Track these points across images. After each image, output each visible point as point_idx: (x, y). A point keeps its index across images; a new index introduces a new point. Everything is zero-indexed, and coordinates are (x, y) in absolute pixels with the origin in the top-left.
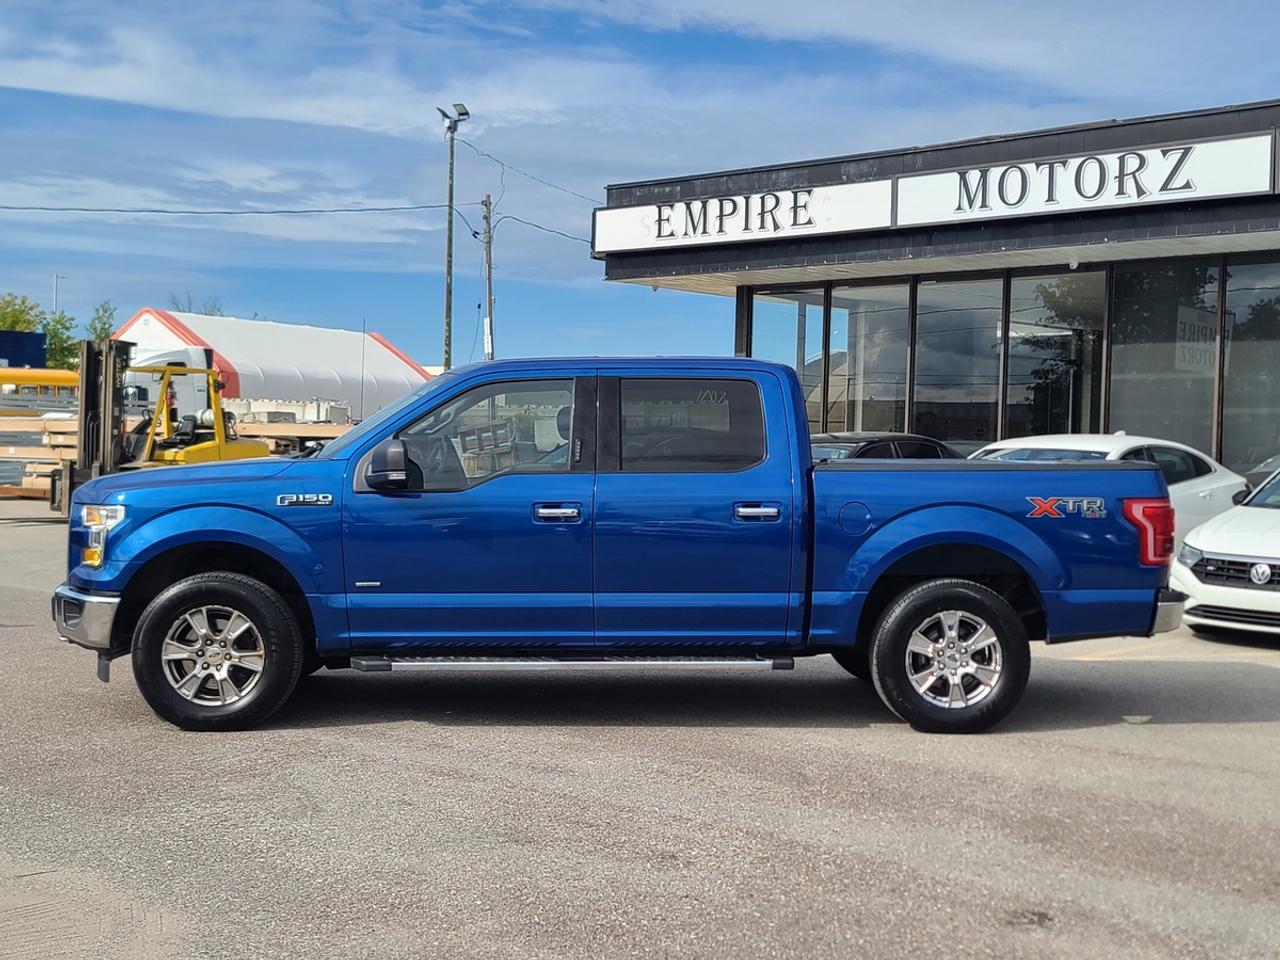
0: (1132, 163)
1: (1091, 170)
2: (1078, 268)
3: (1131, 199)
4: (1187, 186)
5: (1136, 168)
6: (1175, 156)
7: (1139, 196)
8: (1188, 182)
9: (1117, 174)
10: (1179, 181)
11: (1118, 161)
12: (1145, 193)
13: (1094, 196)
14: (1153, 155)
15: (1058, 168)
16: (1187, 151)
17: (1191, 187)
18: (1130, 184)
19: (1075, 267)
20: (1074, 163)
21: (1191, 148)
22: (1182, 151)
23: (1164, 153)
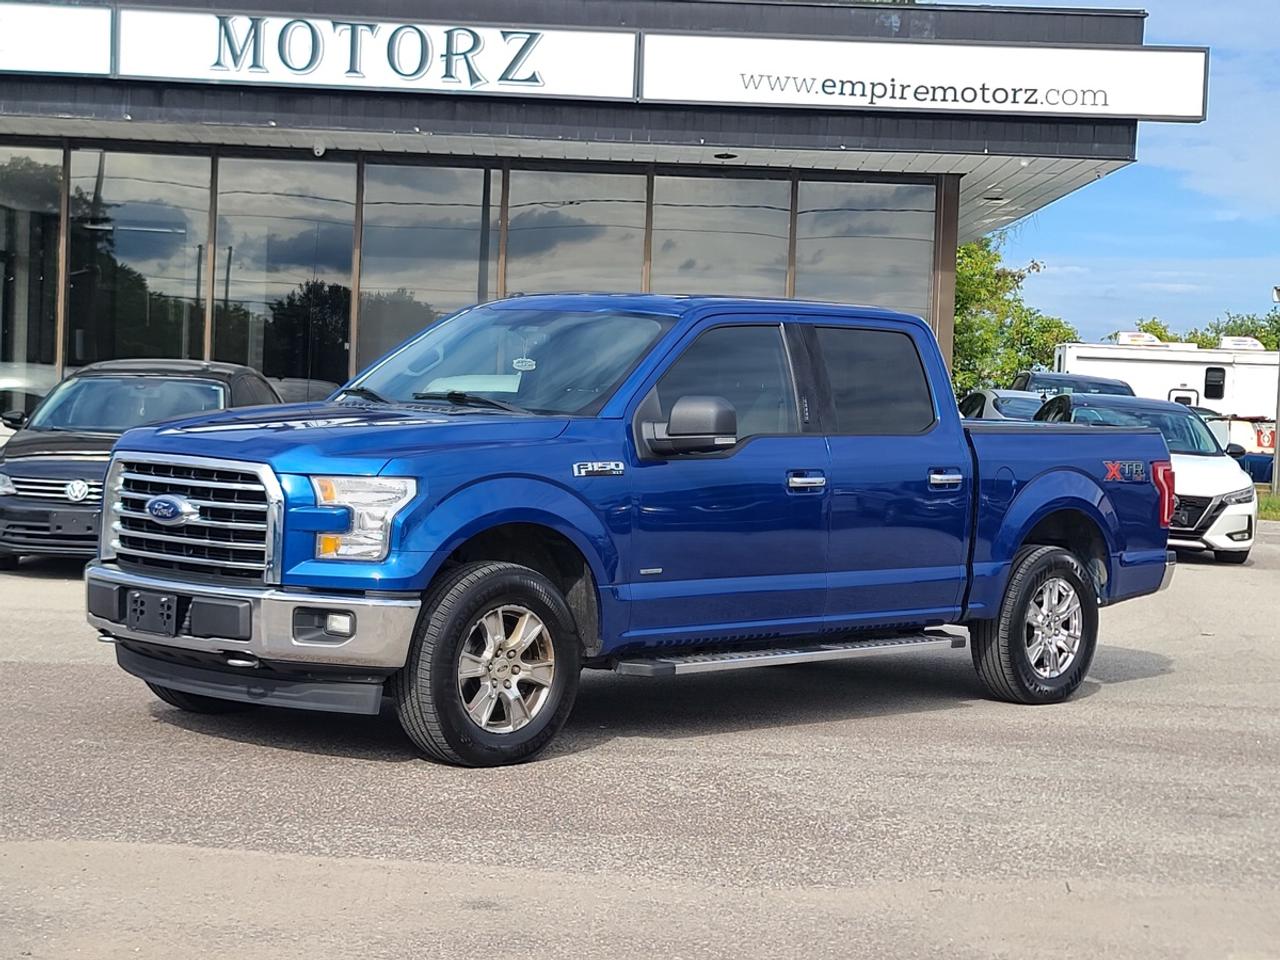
0: (463, 41)
1: (409, 44)
2: (324, 154)
3: (461, 84)
4: (533, 78)
5: (469, 48)
6: (518, 42)
7: (472, 83)
8: (534, 74)
9: (445, 53)
10: (522, 72)
11: (445, 35)
12: (479, 80)
13: (413, 75)
14: (490, 35)
15: (364, 33)
16: (533, 36)
17: (537, 81)
18: (460, 68)
19: (321, 154)
20: (386, 29)
21: (538, 34)
22: (528, 36)
23: (505, 34)
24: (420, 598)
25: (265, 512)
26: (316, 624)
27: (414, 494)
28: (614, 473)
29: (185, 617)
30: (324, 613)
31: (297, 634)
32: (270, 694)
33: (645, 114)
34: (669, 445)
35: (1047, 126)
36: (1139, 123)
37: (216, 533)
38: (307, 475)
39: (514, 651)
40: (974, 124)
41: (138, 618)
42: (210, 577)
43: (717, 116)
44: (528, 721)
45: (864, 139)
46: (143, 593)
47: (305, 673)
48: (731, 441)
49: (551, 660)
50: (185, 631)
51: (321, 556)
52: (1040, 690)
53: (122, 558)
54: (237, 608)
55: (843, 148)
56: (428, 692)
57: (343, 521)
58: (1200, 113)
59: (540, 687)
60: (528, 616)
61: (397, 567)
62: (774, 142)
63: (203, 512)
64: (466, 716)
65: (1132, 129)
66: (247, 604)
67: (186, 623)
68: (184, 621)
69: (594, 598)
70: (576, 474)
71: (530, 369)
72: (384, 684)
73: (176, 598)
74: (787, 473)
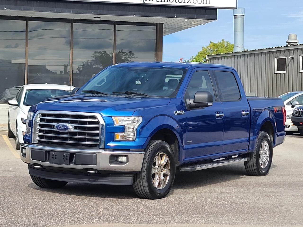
24: (144, 151)
25: (99, 127)
26: (115, 159)
27: (141, 121)
28: (183, 114)
29: (73, 159)
30: (117, 156)
31: (111, 162)
32: (97, 181)
33: (76, 4)
34: (195, 105)
35: (192, 10)
36: (218, 9)
37: (80, 134)
38: (111, 116)
39: (162, 165)
40: (172, 9)
41: (54, 160)
42: (78, 147)
43: (97, 5)
44: (165, 185)
45: (140, 13)
46: (55, 152)
47: (109, 174)
48: (211, 104)
49: (170, 168)
50: (73, 163)
51: (116, 140)
52: (263, 172)
53: (40, 142)
54: (92, 156)
55: (135, 15)
56: (146, 178)
57: (122, 129)
58: (235, 7)
59: (167, 175)
60: (165, 155)
61: (138, 142)
62: (114, 13)
63: (76, 128)
64: (153, 184)
65: (216, 11)
66: (95, 154)
67: (74, 161)
68: (73, 160)
69: (178, 150)
70: (175, 114)
71: (140, 84)
72: (134, 176)
73: (69, 154)
74: (216, 112)
